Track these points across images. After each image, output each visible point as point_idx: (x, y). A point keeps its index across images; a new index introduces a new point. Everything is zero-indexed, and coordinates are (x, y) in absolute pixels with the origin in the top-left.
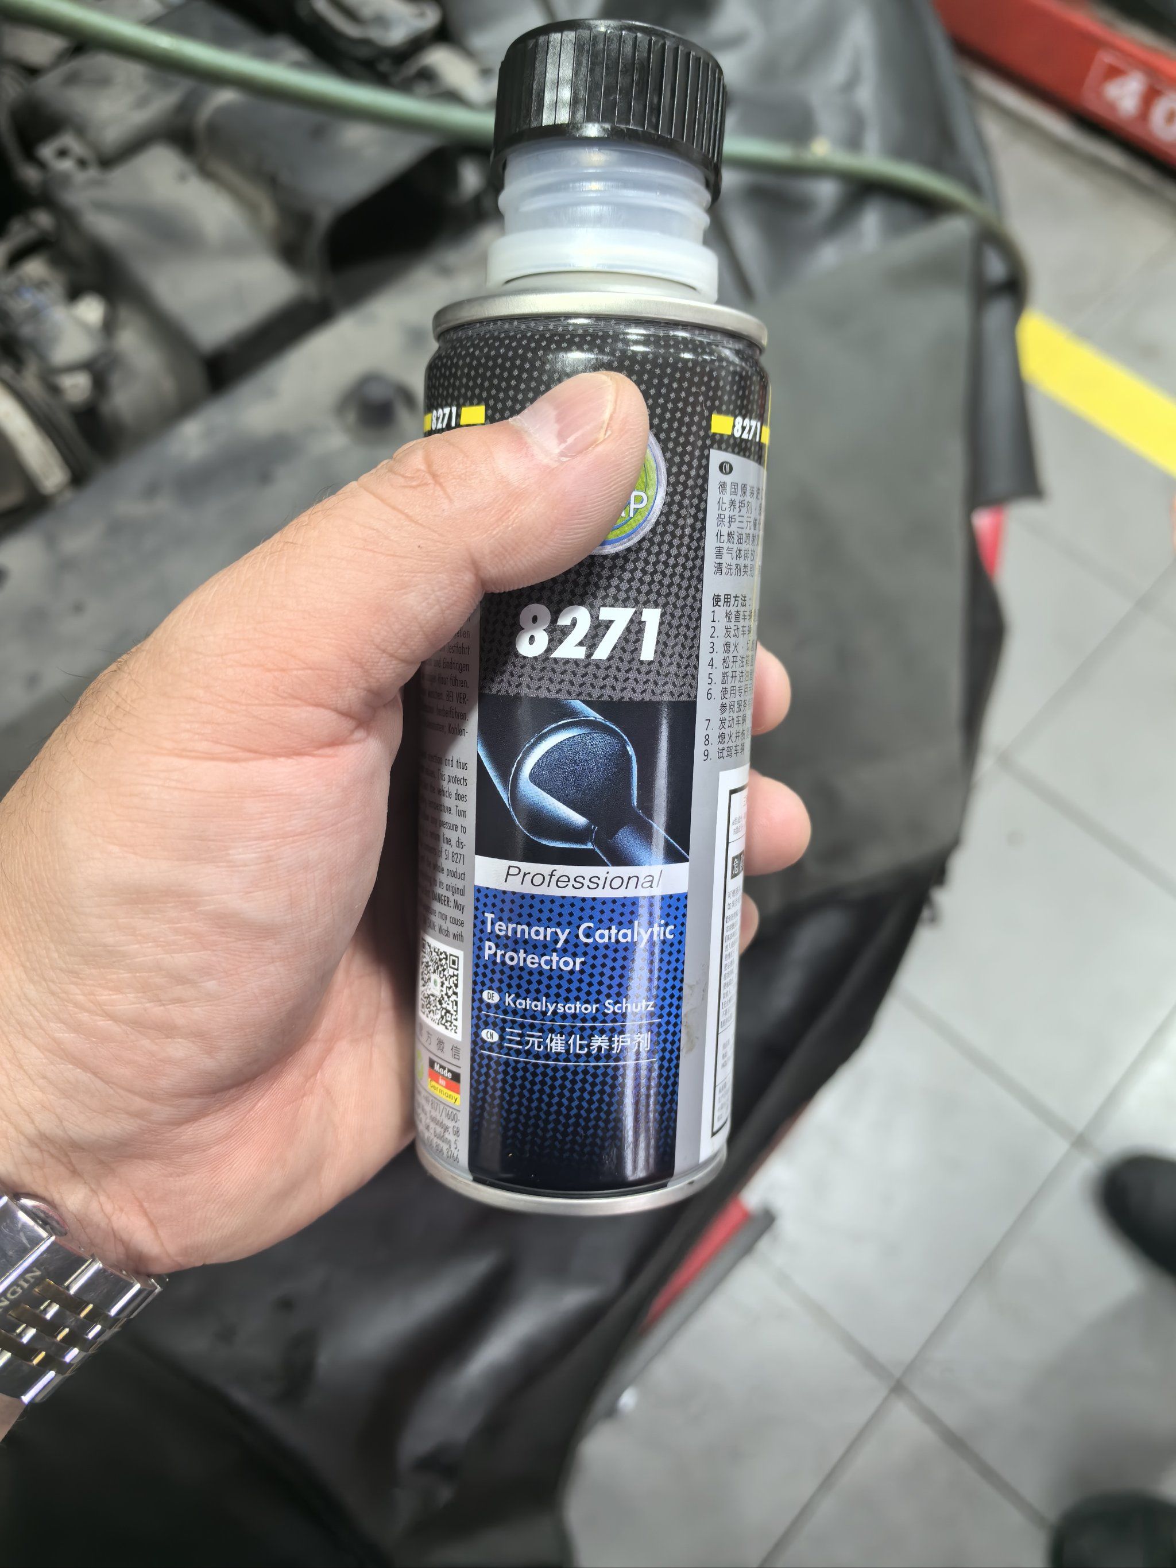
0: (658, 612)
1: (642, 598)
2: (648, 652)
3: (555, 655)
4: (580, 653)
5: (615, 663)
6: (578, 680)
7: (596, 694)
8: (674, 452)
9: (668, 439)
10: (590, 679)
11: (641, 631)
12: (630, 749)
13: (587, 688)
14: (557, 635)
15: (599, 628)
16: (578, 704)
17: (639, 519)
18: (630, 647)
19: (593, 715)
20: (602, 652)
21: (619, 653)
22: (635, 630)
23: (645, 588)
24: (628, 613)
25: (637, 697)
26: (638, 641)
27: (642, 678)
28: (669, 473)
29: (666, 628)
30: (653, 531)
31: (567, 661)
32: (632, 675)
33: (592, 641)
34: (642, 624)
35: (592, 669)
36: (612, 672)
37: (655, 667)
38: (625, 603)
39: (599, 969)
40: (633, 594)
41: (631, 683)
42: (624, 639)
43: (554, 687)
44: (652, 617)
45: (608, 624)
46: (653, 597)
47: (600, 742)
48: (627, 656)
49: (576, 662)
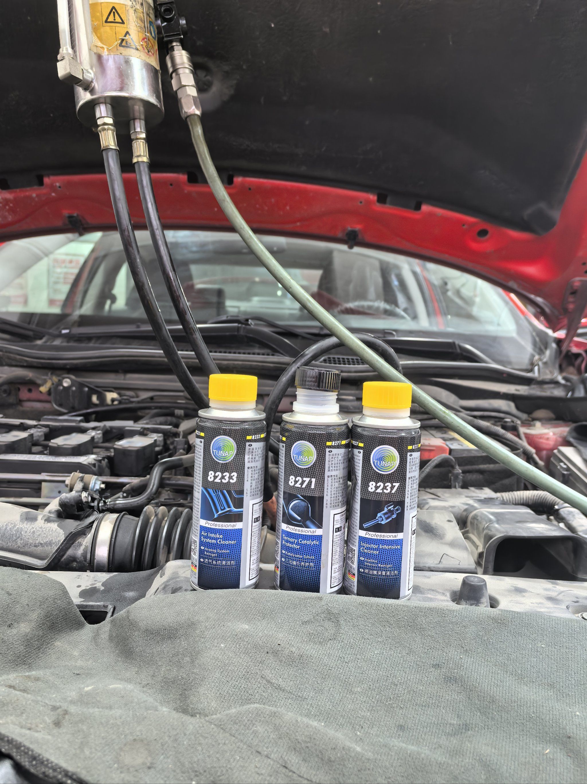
0: (315, 479)
1: (312, 476)
2: (313, 486)
3: (295, 486)
4: (300, 486)
5: (306, 488)
6: (299, 491)
7: (302, 494)
8: (318, 450)
9: (317, 447)
10: (301, 491)
11: (311, 483)
12: (309, 505)
13: (301, 493)
14: (296, 482)
15: (303, 482)
16: (299, 496)
17: (311, 461)
18: (309, 486)
19: (302, 498)
20: (304, 486)
21: (307, 487)
22: (310, 482)
23: (312, 475)
24: (309, 479)
25: (310, 495)
26: (311, 484)
27: (312, 492)
28: (317, 453)
29: (316, 482)
30: (314, 464)
31: (297, 487)
32: (309, 491)
33: (302, 484)
34: (311, 481)
35: (302, 489)
36: (306, 490)
37: (314, 490)
38: (308, 477)
39: (303, 549)
40: (310, 476)
41: (309, 493)
42: (308, 484)
43: (295, 492)
44: (314, 480)
45: (305, 481)
46: (314, 476)
47: (303, 503)
48: (309, 487)
49: (299, 488)
